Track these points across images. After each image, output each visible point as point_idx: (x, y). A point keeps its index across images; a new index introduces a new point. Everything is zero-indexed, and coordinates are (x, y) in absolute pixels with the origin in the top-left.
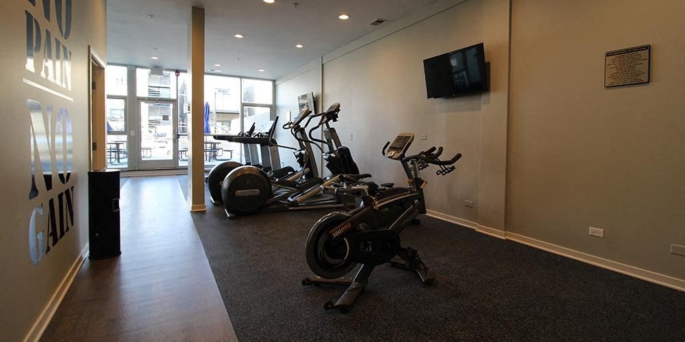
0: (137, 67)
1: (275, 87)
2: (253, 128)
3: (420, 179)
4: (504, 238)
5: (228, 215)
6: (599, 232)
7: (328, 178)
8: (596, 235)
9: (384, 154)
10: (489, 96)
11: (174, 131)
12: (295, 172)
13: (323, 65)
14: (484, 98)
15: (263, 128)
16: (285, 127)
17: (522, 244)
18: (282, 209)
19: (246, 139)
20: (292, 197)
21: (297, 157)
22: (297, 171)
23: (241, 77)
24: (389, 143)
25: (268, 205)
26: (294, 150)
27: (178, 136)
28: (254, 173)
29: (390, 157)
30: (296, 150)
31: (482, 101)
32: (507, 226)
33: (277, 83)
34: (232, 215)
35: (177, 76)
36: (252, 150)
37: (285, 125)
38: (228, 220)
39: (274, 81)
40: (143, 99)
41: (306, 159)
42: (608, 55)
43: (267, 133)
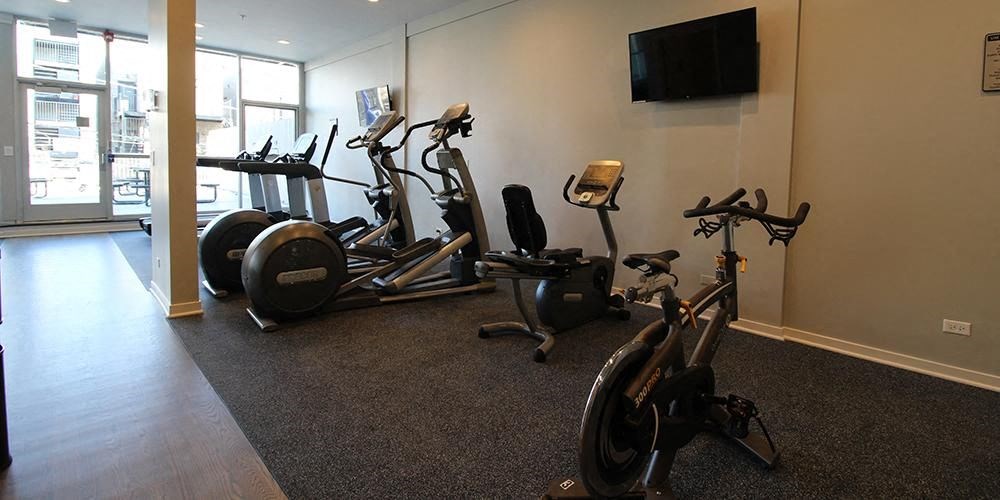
0: (17, 17)
1: (303, 76)
2: (268, 146)
3: (734, 252)
4: (782, 339)
5: (261, 325)
6: (963, 327)
7: (446, 240)
8: (957, 331)
9: (567, 198)
10: (757, 99)
11: (102, 150)
12: (368, 228)
13: (407, 38)
14: (745, 103)
15: (288, 146)
16: (350, 145)
17: (814, 348)
18: (370, 302)
19: (255, 166)
20: (382, 278)
21: (371, 200)
22: (372, 226)
23: (240, 53)
24: (573, 177)
25: (340, 296)
26: (366, 189)
27: (111, 159)
28: (310, 234)
29: (583, 204)
30: (368, 186)
31: (741, 108)
32: (787, 318)
33: (308, 68)
34: (268, 324)
35: (108, 41)
36: (266, 185)
37: (351, 142)
38: (261, 335)
39: (302, 65)
40: (32, 83)
41: (392, 205)
42: (990, 38)
43: (300, 155)
